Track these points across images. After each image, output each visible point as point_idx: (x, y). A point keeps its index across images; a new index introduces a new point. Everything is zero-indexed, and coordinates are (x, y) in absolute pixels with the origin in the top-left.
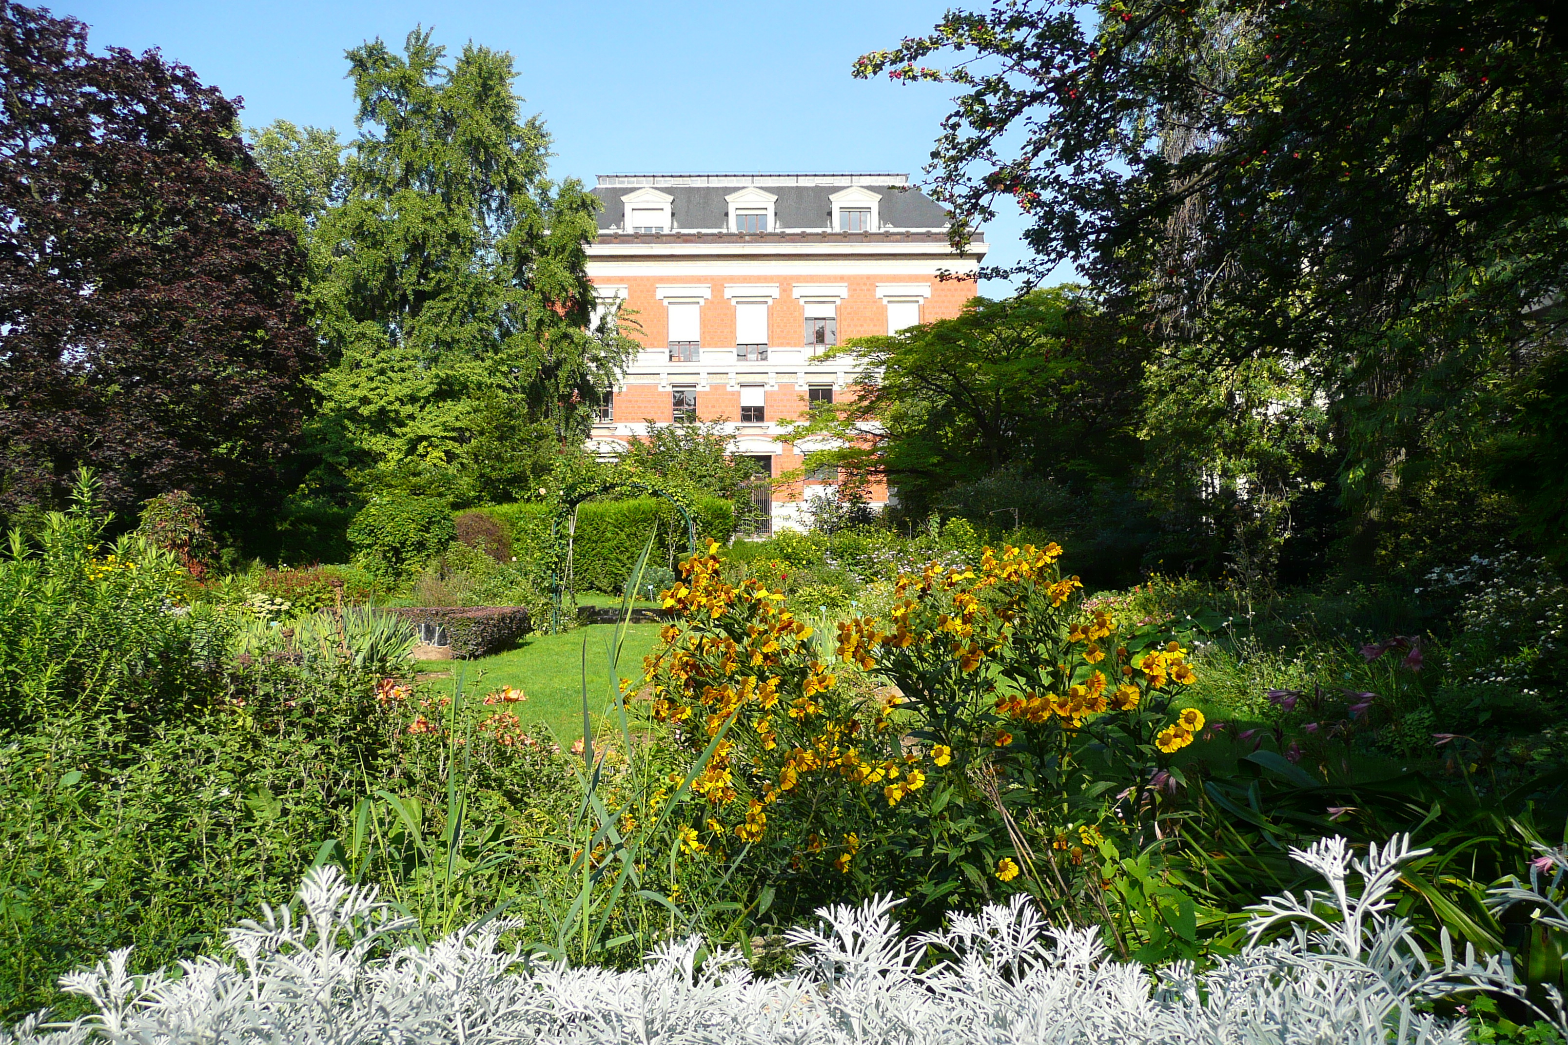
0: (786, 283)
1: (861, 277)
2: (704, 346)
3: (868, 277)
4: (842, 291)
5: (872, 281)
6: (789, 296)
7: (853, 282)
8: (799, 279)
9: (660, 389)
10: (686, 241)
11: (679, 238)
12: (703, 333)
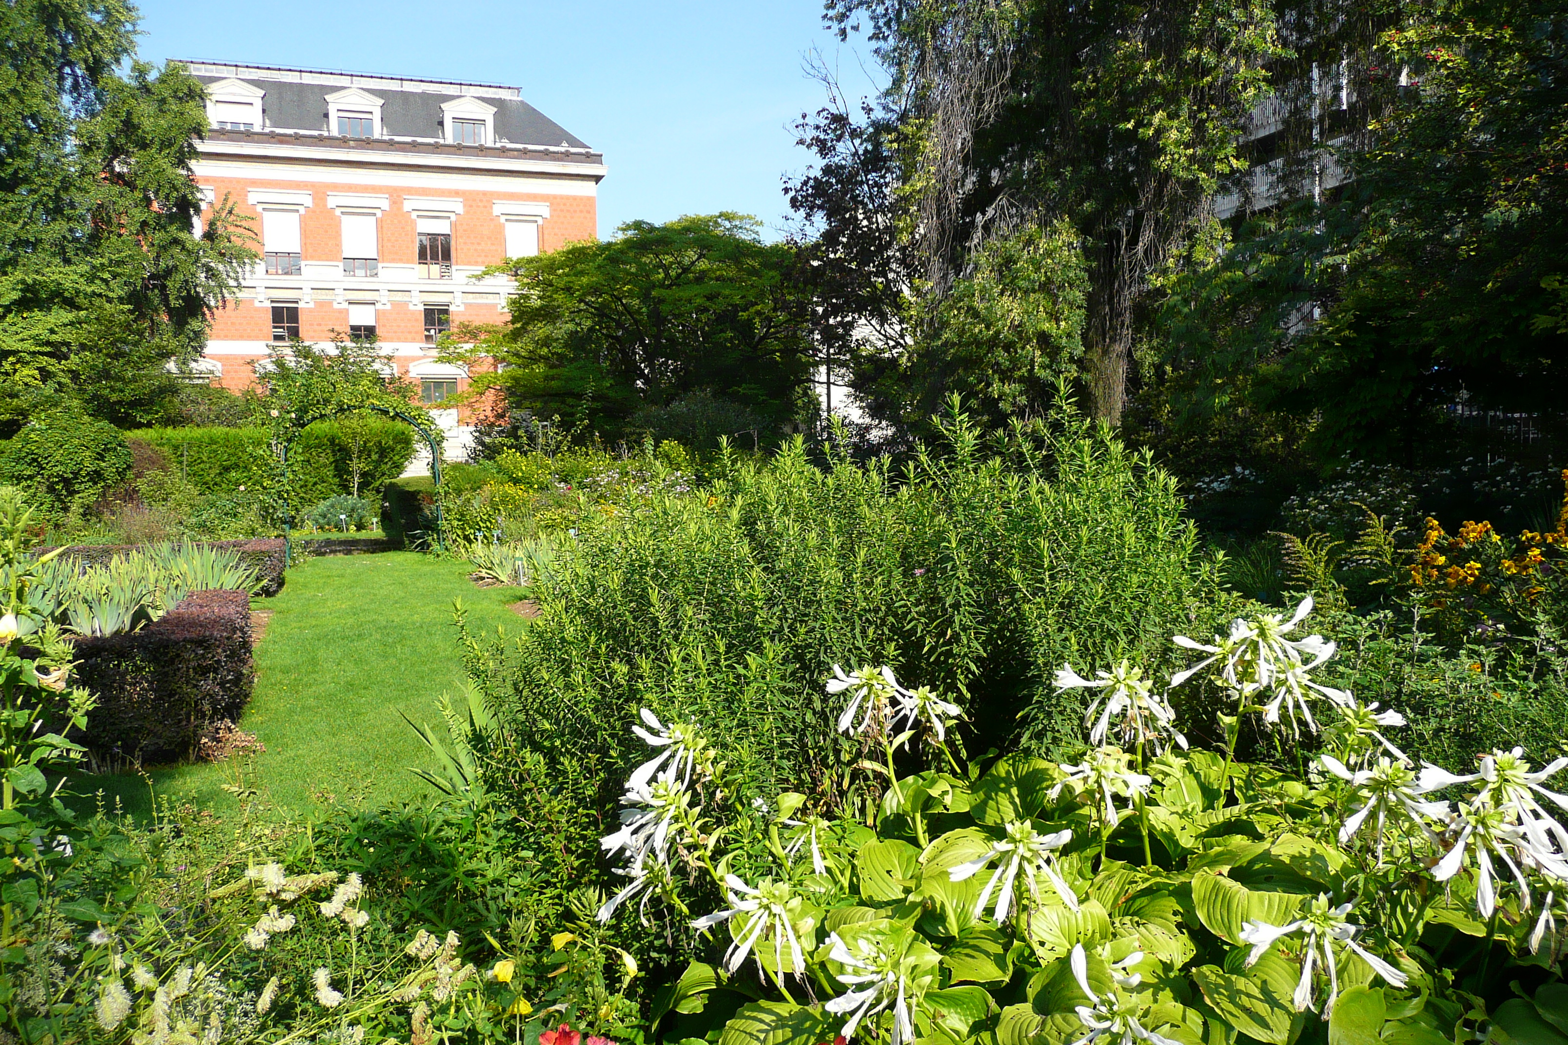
0: (396, 195)
1: (477, 193)
2: (306, 259)
3: (484, 193)
4: (457, 206)
5: (488, 198)
6: (400, 209)
7: (468, 197)
8: (410, 191)
9: (257, 304)
10: (281, 142)
11: (273, 138)
12: (304, 245)
